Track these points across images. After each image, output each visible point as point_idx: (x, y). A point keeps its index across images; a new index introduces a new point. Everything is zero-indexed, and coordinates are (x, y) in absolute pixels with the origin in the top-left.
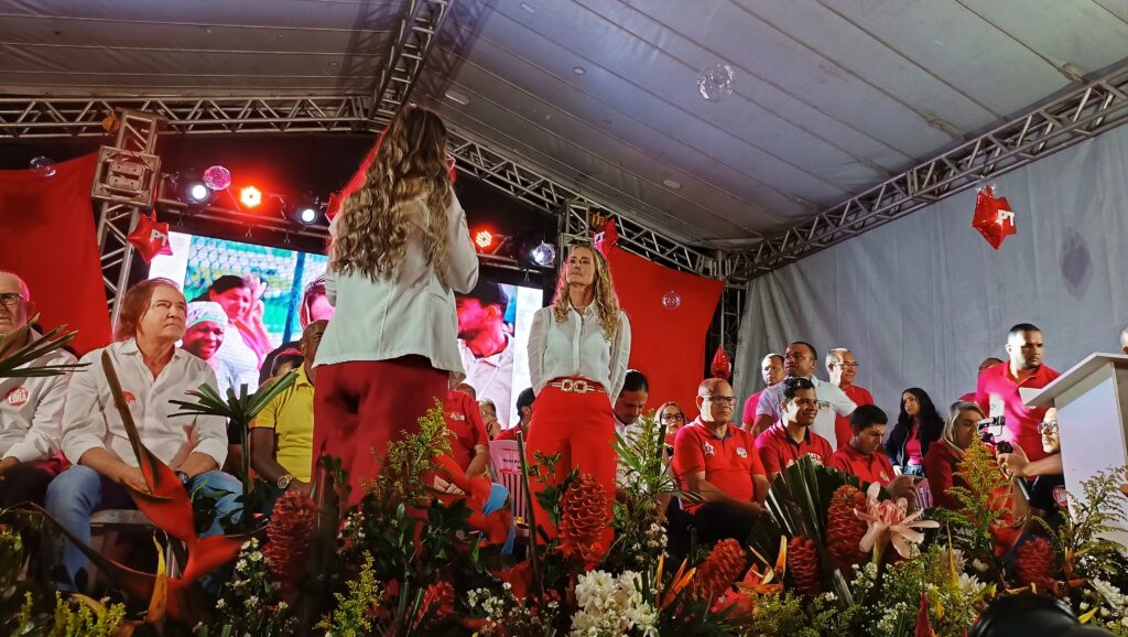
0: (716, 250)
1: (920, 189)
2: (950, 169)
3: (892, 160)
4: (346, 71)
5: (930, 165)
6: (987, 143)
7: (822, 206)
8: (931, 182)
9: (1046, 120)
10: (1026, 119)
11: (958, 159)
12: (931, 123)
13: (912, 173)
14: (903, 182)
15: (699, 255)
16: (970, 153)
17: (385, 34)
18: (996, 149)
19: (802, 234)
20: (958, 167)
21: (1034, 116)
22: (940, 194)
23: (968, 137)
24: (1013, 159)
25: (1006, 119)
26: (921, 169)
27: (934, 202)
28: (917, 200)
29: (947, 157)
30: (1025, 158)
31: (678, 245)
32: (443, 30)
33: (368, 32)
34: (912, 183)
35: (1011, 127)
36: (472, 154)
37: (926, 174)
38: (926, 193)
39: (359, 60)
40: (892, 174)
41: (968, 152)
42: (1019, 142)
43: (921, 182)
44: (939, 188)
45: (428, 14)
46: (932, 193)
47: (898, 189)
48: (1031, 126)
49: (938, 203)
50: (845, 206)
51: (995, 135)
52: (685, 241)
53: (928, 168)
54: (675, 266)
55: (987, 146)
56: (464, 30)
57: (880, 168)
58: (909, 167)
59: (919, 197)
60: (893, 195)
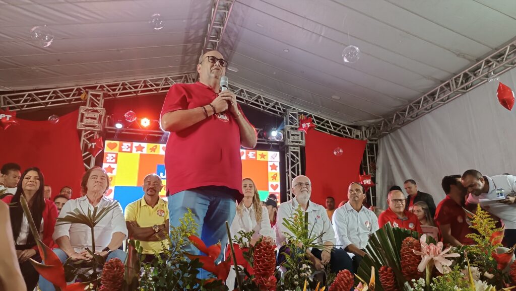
0: (361, 126)
1: (457, 88)
2: (471, 77)
3: (441, 75)
4: (183, 63)
5: (460, 75)
6: (488, 62)
7: (410, 101)
8: (462, 83)
10: (507, 48)
11: (474, 72)
12: (458, 55)
14: (448, 85)
15: (353, 129)
16: (480, 68)
17: (198, 45)
18: (493, 64)
19: (402, 115)
20: (475, 75)
21: (511, 46)
22: (467, 89)
23: (478, 60)
24: (503, 68)
25: (496, 49)
26: (457, 78)
27: (465, 93)
28: (456, 93)
29: (469, 71)
30: (509, 67)
31: (342, 125)
32: (223, 40)
33: (190, 45)
34: (453, 85)
35: (499, 53)
36: (242, 94)
37: (459, 80)
38: (460, 89)
39: (187, 58)
40: (442, 82)
41: (479, 67)
42: (504, 59)
43: (457, 84)
44: (466, 86)
45: (216, 33)
46: (463, 89)
47: (446, 89)
48: (509, 51)
49: (467, 94)
50: (421, 100)
51: (492, 58)
52: (345, 123)
53: (459, 77)
54: (342, 136)
55: (488, 63)
56: (232, 39)
57: (435, 80)
58: (450, 78)
59: (457, 91)
60: (444, 92)
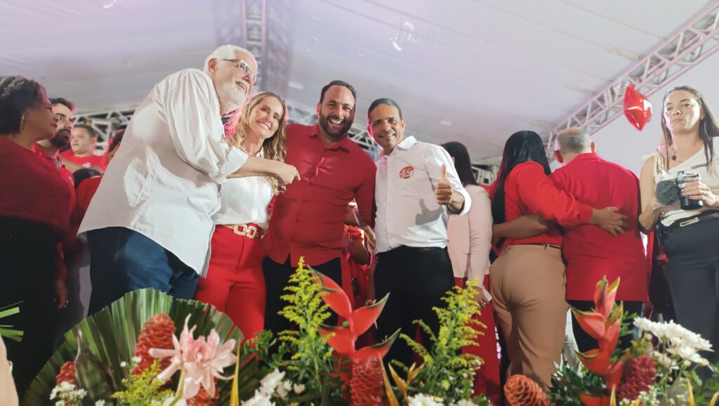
1: (613, 100)
5: (618, 83)
6: (655, 61)
9: (696, 35)
10: (679, 36)
13: (607, 91)
14: (601, 99)
16: (642, 73)
21: (684, 34)
25: (665, 39)
30: (687, 65)
35: (669, 45)
40: (594, 94)
51: (661, 52)
58: (605, 87)
